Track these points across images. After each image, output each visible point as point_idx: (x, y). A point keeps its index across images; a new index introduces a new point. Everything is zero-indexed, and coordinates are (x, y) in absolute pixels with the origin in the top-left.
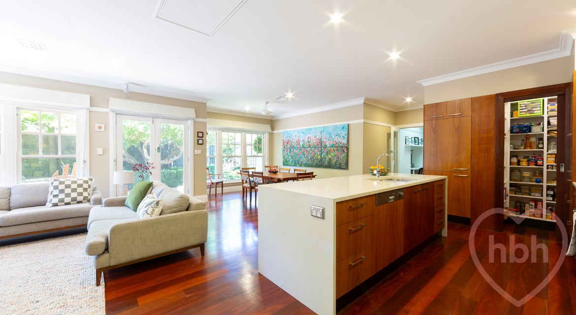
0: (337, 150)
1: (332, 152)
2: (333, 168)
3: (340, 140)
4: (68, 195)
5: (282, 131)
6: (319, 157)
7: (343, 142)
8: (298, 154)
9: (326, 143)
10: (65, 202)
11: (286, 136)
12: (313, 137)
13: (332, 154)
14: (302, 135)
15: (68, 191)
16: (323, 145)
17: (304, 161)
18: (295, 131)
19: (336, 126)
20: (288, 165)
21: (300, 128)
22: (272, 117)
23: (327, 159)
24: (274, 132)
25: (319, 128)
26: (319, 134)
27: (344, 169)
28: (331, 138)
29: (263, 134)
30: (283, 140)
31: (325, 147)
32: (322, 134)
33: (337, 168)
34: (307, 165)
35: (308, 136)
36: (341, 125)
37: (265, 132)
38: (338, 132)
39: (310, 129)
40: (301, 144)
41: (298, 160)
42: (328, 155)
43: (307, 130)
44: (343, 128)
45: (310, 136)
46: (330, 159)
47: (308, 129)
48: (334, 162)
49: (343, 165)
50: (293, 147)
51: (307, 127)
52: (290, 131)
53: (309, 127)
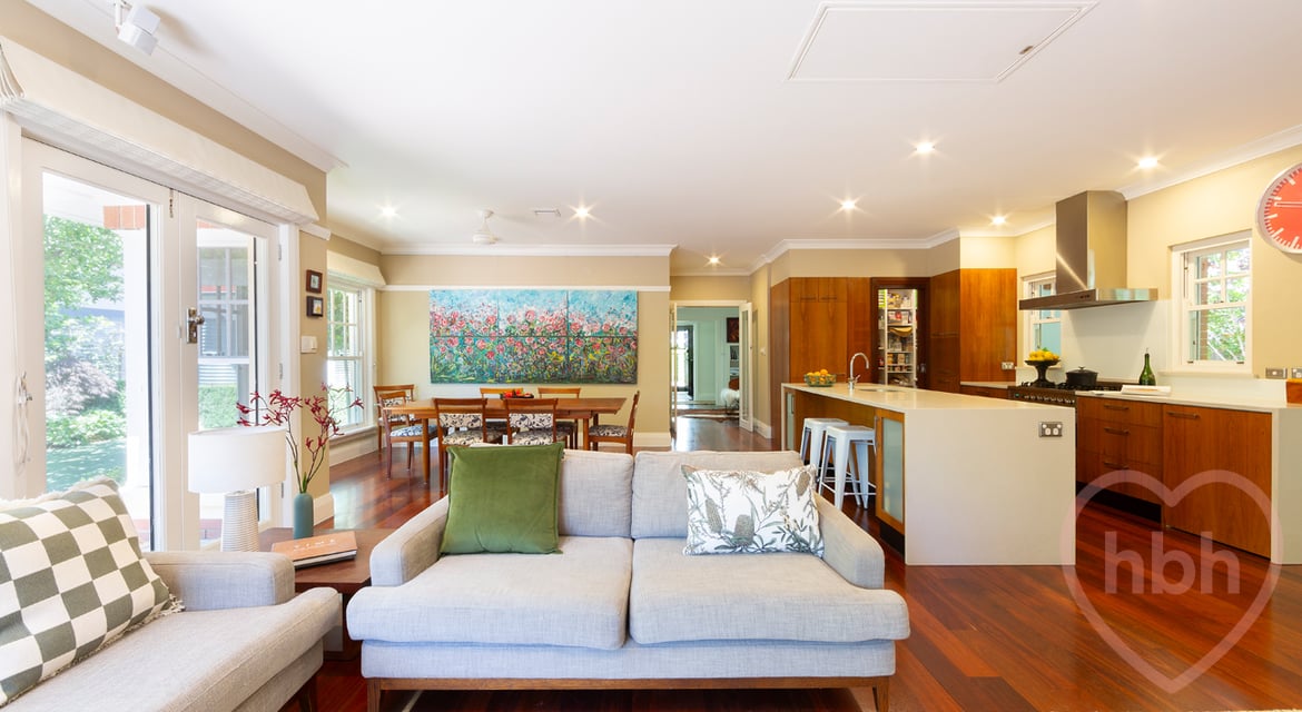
0: (611, 344)
1: (599, 347)
2: (601, 382)
3: (620, 323)
4: (81, 600)
5: (428, 288)
6: (562, 358)
7: (627, 327)
8: (492, 353)
9: (581, 327)
10: (81, 641)
11: (446, 302)
12: (544, 312)
13: (599, 353)
14: (503, 304)
15: (71, 574)
16: (573, 332)
17: (516, 368)
18: (479, 293)
19: (609, 293)
20: (451, 381)
21: (500, 288)
22: (384, 243)
23: (583, 364)
24: (391, 288)
25: (563, 292)
26: (562, 306)
27: (629, 383)
28: (594, 318)
29: (359, 293)
30: (432, 313)
31: (580, 336)
32: (571, 307)
33: (611, 382)
34: (518, 379)
35: (526, 307)
36: (620, 292)
37: (365, 287)
38: (616, 305)
39: (533, 293)
40: (502, 326)
41: (491, 369)
42: (587, 356)
43: (522, 293)
44: (627, 298)
45: (533, 308)
46: (592, 363)
47: (527, 291)
48: (604, 367)
49: (626, 374)
50: (472, 335)
51: (526, 288)
52: (462, 292)
53: (535, 288)
